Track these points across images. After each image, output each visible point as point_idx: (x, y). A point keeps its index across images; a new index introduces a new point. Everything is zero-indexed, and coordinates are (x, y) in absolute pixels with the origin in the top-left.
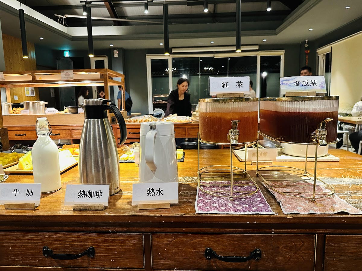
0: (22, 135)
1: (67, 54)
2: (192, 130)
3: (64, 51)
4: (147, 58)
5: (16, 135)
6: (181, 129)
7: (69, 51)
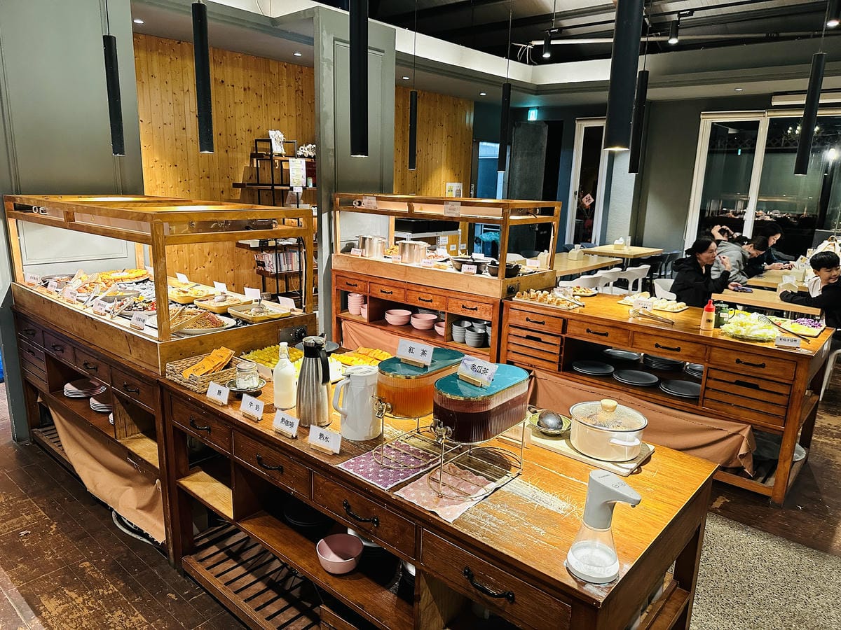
0: (389, 293)
1: (533, 116)
2: (642, 336)
3: (528, 109)
4: (702, 121)
5: (382, 291)
6: (619, 331)
7: (538, 108)
